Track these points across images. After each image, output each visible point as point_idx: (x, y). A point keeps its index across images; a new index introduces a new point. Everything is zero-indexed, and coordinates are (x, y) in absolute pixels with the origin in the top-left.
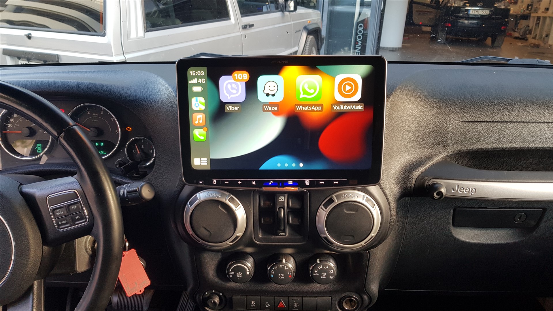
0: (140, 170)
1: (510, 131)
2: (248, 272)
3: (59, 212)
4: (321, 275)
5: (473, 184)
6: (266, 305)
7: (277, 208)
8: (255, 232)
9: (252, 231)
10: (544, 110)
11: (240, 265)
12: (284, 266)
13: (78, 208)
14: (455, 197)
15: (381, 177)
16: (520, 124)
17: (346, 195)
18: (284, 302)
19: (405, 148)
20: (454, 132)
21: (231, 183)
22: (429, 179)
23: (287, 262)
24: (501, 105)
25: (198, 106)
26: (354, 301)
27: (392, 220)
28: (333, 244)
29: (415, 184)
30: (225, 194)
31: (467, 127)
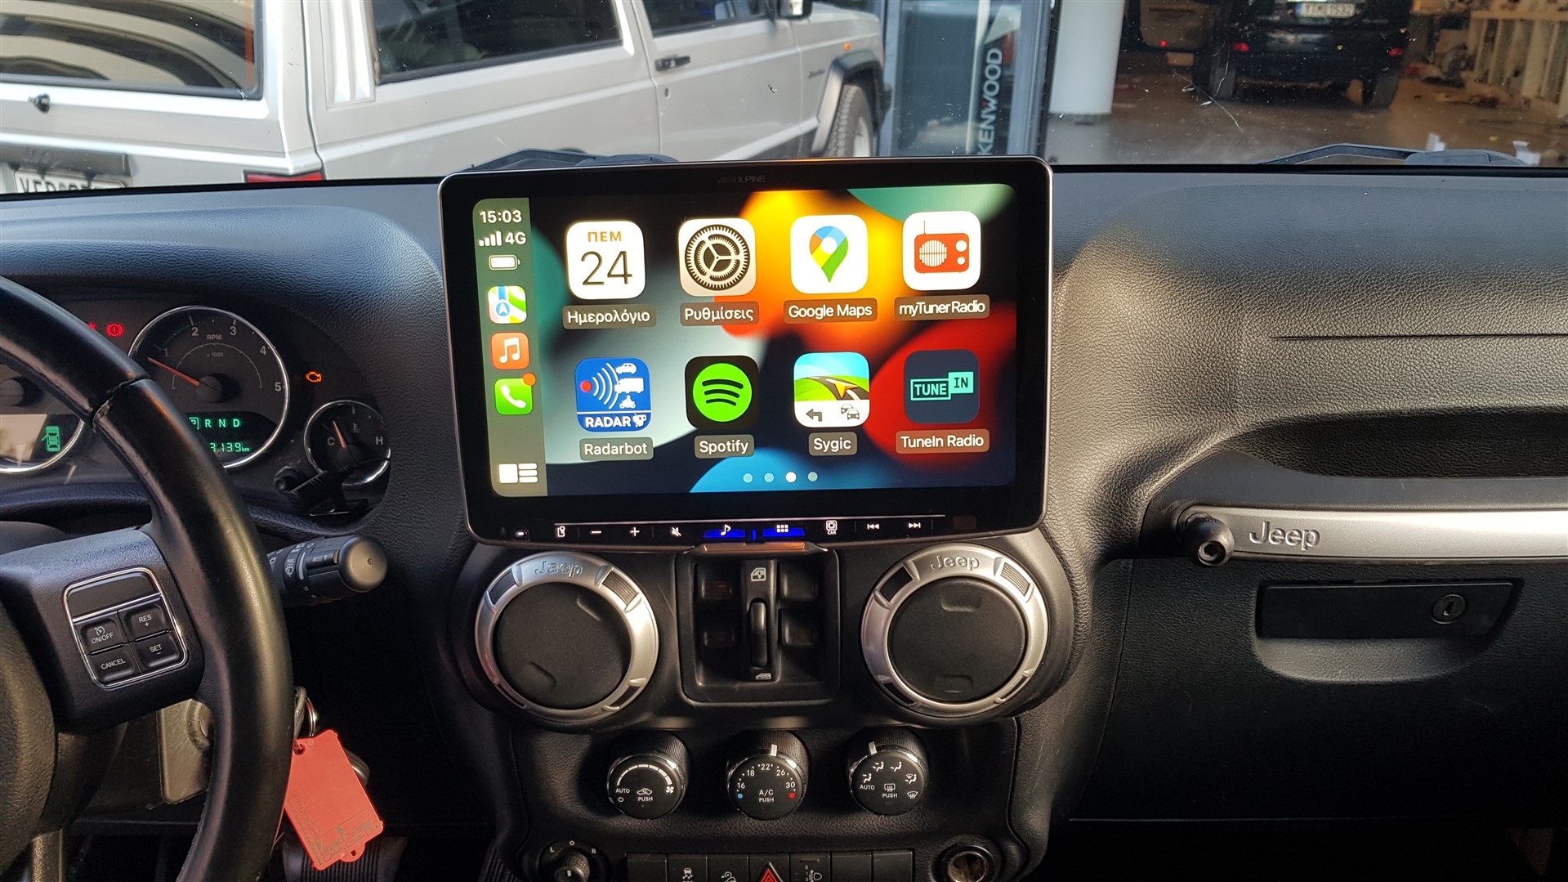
0: (348, 497)
1: (1412, 364)
2: (670, 786)
3: (101, 634)
4: (880, 789)
5: (1310, 518)
6: (725, 879)
7: (746, 599)
8: (685, 673)
9: (675, 671)
10: (1509, 301)
11: (646, 766)
12: (775, 765)
13: (155, 621)
14: (1261, 556)
15: (1044, 508)
16: (1441, 343)
17: (945, 560)
18: (776, 869)
19: (1114, 419)
20: (1252, 369)
21: (610, 535)
22: (1185, 506)
23: (782, 753)
24: (1384, 289)
25: (506, 312)
26: (978, 861)
27: (1080, 629)
28: (912, 702)
29: (1143, 522)
30: (595, 566)
31: (1289, 354)
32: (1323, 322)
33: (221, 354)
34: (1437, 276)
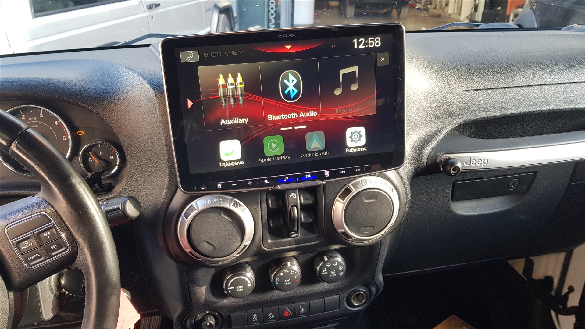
0: (104, 181)
1: (510, 97)
2: (250, 283)
4: (329, 273)
5: (484, 155)
6: (270, 316)
7: (289, 207)
8: (264, 238)
9: (260, 237)
11: (240, 277)
12: (290, 269)
14: (469, 170)
17: (363, 183)
18: (289, 310)
20: (458, 102)
21: (239, 186)
22: (441, 154)
23: (291, 265)
24: (498, 71)
26: (360, 295)
27: (407, 204)
28: (352, 238)
29: (427, 162)
30: (228, 199)
31: (470, 96)
32: (480, 84)
33: (37, 126)
34: (514, 65)
